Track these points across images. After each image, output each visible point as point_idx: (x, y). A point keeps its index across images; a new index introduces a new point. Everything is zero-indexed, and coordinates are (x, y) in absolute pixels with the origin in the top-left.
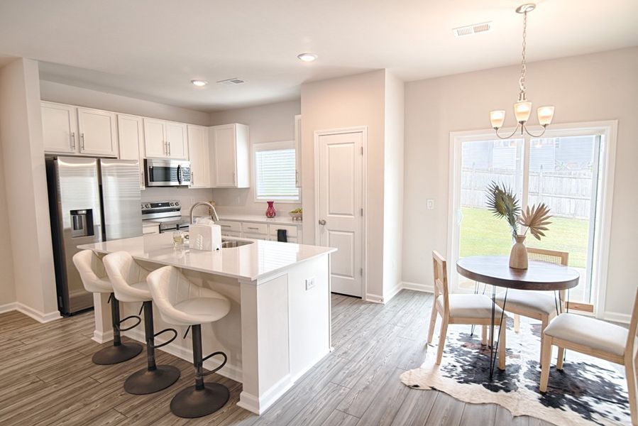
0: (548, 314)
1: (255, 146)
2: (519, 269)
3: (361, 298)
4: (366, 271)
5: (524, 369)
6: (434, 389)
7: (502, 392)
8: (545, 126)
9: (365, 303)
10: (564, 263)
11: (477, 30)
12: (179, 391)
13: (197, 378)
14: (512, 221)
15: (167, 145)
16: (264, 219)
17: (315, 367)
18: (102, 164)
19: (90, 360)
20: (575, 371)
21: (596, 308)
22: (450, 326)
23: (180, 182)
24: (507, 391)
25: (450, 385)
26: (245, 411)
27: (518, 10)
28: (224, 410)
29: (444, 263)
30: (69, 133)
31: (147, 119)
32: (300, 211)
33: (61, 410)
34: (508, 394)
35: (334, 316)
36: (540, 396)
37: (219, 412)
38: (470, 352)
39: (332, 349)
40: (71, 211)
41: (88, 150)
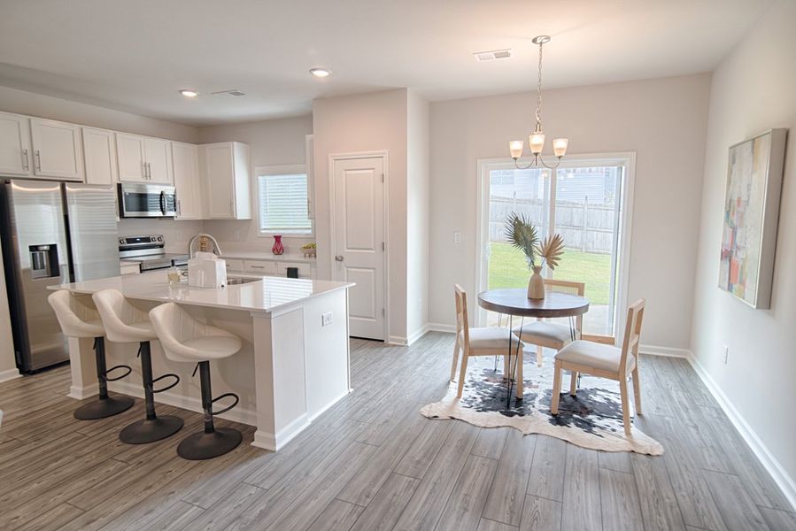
0: (563, 342)
1: (257, 169)
2: (536, 298)
3: (383, 341)
4: (389, 311)
5: (541, 396)
6: (453, 418)
7: (517, 416)
8: (560, 157)
9: (388, 346)
10: (581, 293)
11: (498, 56)
12: (185, 437)
13: (206, 420)
14: (529, 252)
15: (146, 167)
16: (271, 256)
17: (333, 407)
18: (67, 188)
19: (72, 416)
20: (587, 395)
21: (617, 341)
22: (470, 358)
23: (163, 212)
24: (521, 415)
25: (470, 415)
26: (260, 449)
27: (534, 41)
28: (238, 450)
29: (464, 294)
30: (19, 150)
31: (119, 135)
32: (314, 246)
33: (48, 464)
34: (523, 418)
35: (353, 359)
36: (551, 417)
37: (232, 452)
38: (491, 386)
39: (351, 390)
40: (30, 247)
41: (45, 172)
